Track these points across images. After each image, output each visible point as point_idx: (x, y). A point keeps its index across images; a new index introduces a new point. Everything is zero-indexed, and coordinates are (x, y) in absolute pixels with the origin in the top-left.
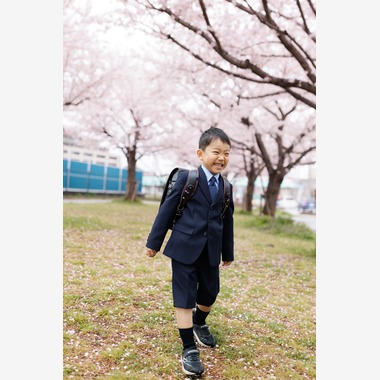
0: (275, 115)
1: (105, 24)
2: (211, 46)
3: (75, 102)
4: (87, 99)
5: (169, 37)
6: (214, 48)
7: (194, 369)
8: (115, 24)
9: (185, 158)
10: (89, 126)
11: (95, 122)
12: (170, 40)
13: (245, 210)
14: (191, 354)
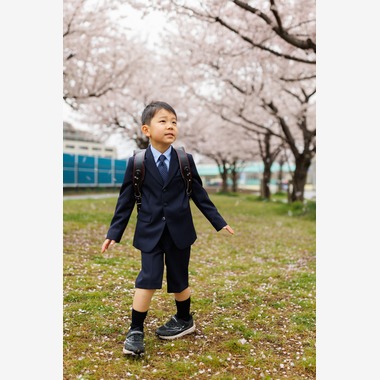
0: (298, 97)
1: (144, 10)
2: (270, 27)
3: (97, 94)
4: (111, 89)
5: (218, 19)
6: (274, 29)
7: (133, 348)
8: (155, 8)
9: (194, 146)
10: (100, 118)
11: (106, 114)
12: (218, 23)
13: (263, 197)
14: (134, 334)
